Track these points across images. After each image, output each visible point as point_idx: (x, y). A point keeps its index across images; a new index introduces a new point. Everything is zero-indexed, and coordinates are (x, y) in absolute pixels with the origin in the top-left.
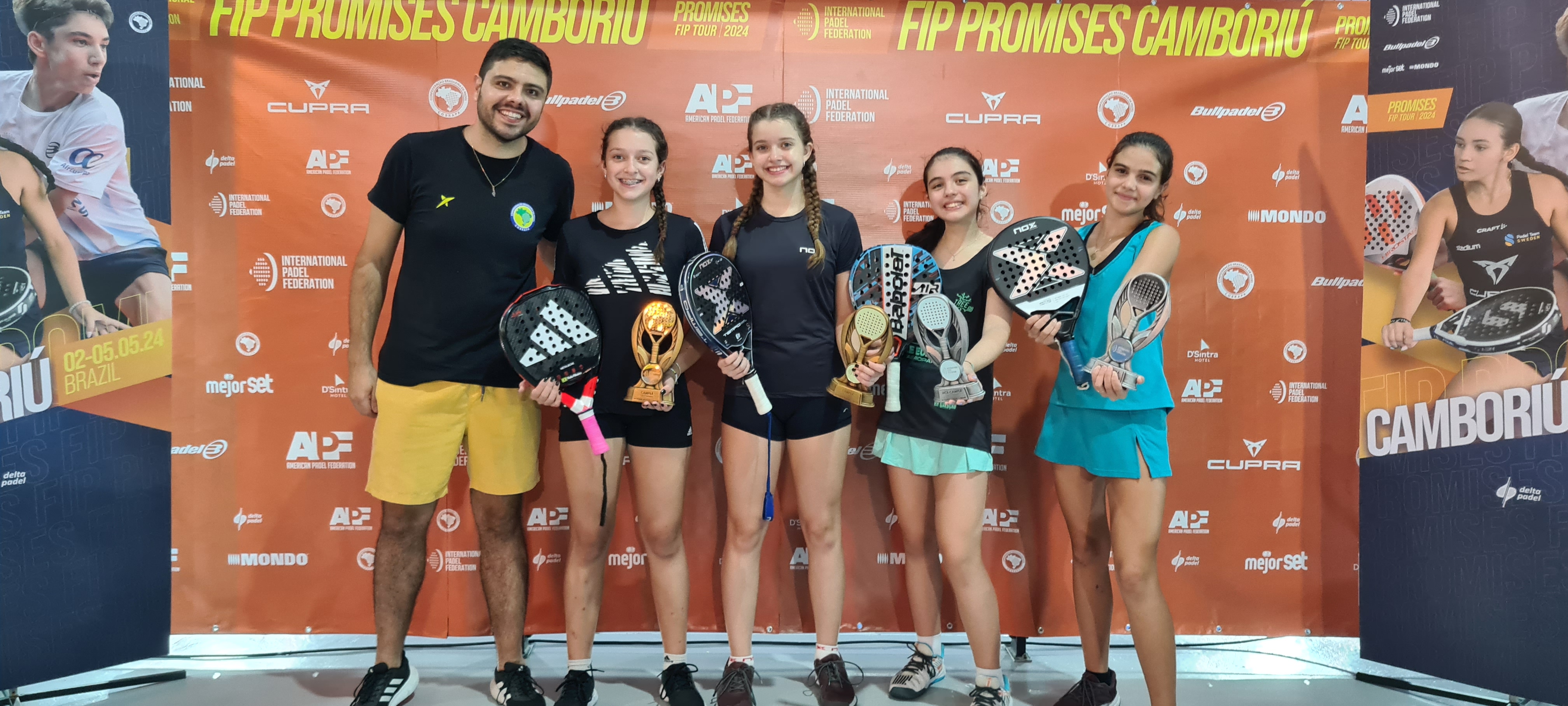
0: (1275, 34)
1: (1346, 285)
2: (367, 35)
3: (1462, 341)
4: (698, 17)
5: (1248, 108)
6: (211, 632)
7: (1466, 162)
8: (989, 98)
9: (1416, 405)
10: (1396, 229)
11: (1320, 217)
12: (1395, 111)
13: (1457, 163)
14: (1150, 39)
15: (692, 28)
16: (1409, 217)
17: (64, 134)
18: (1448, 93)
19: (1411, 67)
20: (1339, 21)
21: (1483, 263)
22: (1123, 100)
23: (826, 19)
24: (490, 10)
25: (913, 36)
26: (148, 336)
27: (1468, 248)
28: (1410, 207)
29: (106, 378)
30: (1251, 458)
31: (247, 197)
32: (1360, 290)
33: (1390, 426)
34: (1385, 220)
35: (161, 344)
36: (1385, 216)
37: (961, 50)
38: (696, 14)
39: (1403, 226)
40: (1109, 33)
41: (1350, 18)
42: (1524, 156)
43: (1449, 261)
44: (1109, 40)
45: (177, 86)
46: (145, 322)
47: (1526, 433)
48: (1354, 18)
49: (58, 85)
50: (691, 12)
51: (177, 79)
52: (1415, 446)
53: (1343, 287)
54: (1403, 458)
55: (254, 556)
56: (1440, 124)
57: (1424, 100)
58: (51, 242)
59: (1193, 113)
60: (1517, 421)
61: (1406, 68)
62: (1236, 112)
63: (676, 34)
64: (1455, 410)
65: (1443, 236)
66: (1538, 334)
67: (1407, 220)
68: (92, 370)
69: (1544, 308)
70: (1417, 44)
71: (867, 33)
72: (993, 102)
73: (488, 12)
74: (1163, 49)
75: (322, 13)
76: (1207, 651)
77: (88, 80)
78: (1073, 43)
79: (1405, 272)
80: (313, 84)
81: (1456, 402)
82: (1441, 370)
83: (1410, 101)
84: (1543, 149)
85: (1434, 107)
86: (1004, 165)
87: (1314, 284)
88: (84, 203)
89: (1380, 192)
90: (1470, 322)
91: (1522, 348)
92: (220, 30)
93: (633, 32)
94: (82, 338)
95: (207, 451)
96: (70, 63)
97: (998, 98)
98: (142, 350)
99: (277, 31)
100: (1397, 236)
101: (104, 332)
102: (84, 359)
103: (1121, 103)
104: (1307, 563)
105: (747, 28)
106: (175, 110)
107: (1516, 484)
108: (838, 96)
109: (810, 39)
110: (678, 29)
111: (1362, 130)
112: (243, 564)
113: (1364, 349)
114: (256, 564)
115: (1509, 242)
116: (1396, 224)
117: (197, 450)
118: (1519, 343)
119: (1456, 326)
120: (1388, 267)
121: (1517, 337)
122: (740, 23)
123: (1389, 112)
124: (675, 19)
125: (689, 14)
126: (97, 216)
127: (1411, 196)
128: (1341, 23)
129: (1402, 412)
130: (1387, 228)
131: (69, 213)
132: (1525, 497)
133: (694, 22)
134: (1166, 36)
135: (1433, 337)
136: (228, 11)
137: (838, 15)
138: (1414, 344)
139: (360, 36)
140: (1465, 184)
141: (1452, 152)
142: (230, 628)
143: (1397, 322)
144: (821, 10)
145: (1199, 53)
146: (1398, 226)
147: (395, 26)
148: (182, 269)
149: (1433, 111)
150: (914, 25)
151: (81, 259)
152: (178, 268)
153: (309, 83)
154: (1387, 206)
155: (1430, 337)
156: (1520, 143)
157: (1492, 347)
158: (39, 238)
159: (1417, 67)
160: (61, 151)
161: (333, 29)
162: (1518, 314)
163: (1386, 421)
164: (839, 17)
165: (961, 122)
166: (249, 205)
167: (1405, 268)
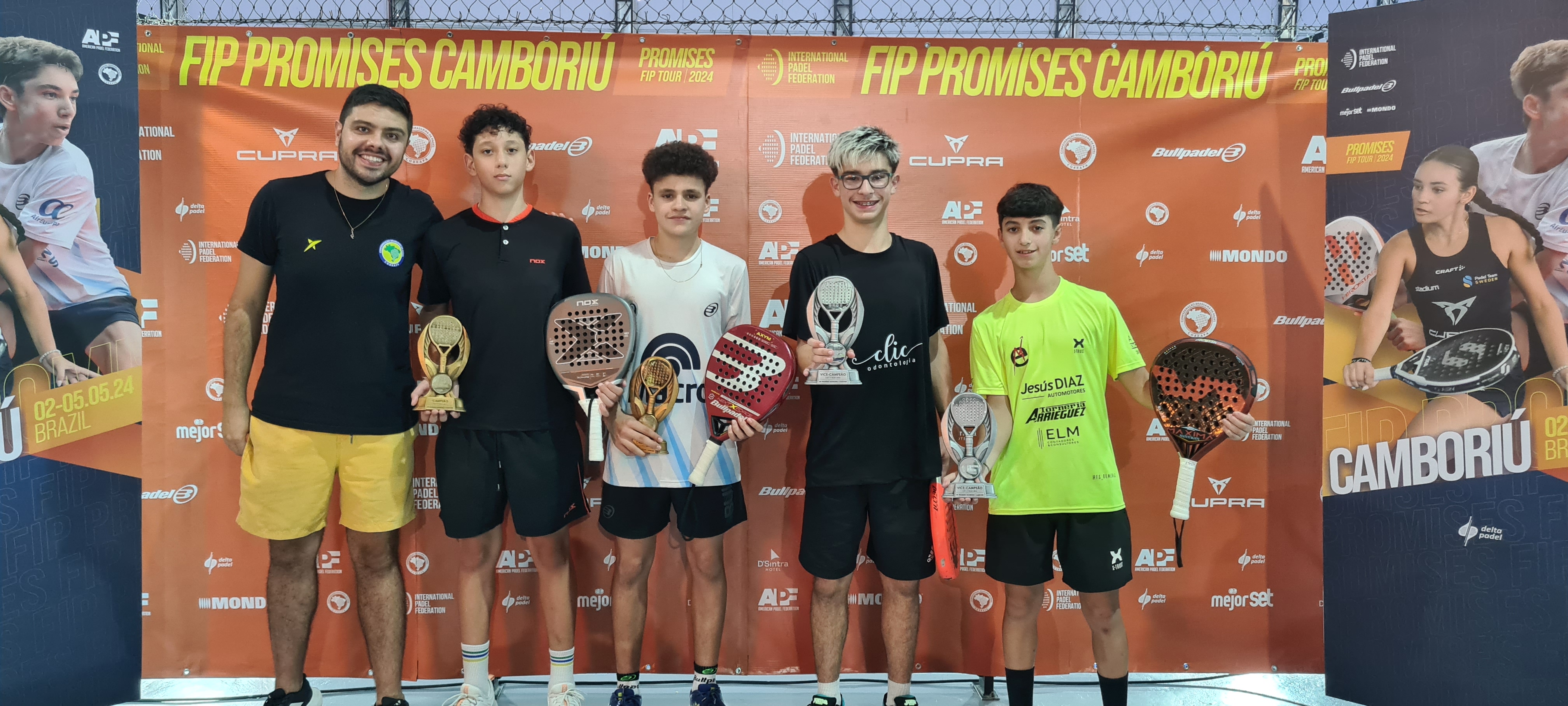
0: (1234, 76)
1: (1308, 324)
2: (335, 83)
3: (1422, 380)
4: (663, 63)
5: (1209, 149)
6: (182, 676)
7: (1424, 204)
8: (952, 141)
9: (1377, 444)
10: (1356, 269)
11: (1281, 256)
12: (1353, 154)
13: (1415, 206)
14: (1111, 82)
15: (657, 74)
16: (1368, 258)
17: (34, 185)
18: (1405, 135)
19: (1369, 110)
20: (1298, 63)
21: (1442, 304)
22: (1085, 142)
23: (790, 64)
24: (457, 58)
25: (876, 81)
26: (118, 383)
27: (1427, 289)
28: (1369, 248)
29: (76, 426)
30: (1216, 496)
31: (217, 244)
32: (1321, 328)
33: (1353, 465)
34: (1345, 261)
35: (131, 392)
36: (1345, 257)
37: (924, 93)
38: (661, 60)
39: (1363, 267)
40: (1070, 77)
41: (1309, 59)
42: (1481, 198)
43: (1408, 302)
44: (1070, 84)
45: (147, 135)
46: (115, 371)
47: (1486, 472)
48: (1312, 59)
49: (28, 137)
50: (656, 58)
51: (146, 128)
52: (1377, 485)
53: (1305, 325)
54: (1366, 497)
55: (224, 600)
56: (1399, 167)
57: (1382, 143)
58: (21, 292)
59: (1154, 155)
60: (1478, 460)
61: (1364, 110)
62: (1197, 153)
63: (641, 80)
64: (1416, 449)
65: (1403, 276)
66: (1497, 375)
67: (1366, 261)
68: (62, 419)
69: (1503, 349)
70: (1374, 87)
71: (831, 78)
72: (956, 145)
73: (455, 61)
74: (1123, 91)
75: (290, 62)
76: (1175, 688)
77: (59, 133)
78: (1035, 86)
79: (1365, 312)
80: (282, 132)
81: (1417, 442)
82: (1402, 409)
83: (1368, 144)
84: (1500, 191)
85: (1392, 150)
86: (967, 207)
87: (1276, 323)
88: (54, 253)
89: (1339, 233)
90: (1430, 363)
91: (1482, 388)
92: (190, 78)
93: (598, 79)
94: (52, 387)
95: (178, 496)
96: (41, 116)
97: (961, 141)
98: (112, 398)
99: (245, 80)
100: (1357, 276)
101: (74, 381)
102: (55, 407)
103: (1083, 145)
104: (1272, 600)
105: (712, 73)
106: (145, 159)
107: (1477, 524)
108: (803, 140)
109: (774, 84)
110: (643, 76)
111: (1322, 170)
112: (214, 607)
113: (1326, 389)
114: (226, 607)
115: (1467, 283)
116: (1355, 265)
117: (168, 495)
118: (1478, 384)
119: (1417, 366)
120: (1348, 307)
121: (1477, 378)
122: (704, 69)
123: (1347, 154)
124: (640, 65)
125: (654, 61)
126: (67, 266)
127: (1370, 236)
128: (1300, 64)
129: (1364, 451)
130: (1347, 269)
131: (40, 263)
132: (1487, 536)
133: (659, 68)
134: (1127, 78)
135: (1393, 377)
136: (197, 61)
137: (802, 60)
138: (1375, 384)
139: (329, 84)
140: (1423, 225)
141: (1410, 194)
142: (201, 670)
143: (1358, 363)
144: (785, 56)
145: (1160, 95)
146: (1358, 267)
147: (363, 74)
148: (153, 316)
149: (1390, 154)
150: (878, 70)
151: (52, 309)
152: (148, 315)
153: (278, 131)
154: (1347, 247)
155: (1391, 377)
156: (1477, 185)
157: (1452, 387)
158: (10, 289)
159: (1374, 110)
160: (31, 202)
161: (301, 77)
162: (1477, 354)
163: (1348, 459)
164: (803, 62)
165: (925, 164)
166: (218, 252)
167: (1365, 308)
